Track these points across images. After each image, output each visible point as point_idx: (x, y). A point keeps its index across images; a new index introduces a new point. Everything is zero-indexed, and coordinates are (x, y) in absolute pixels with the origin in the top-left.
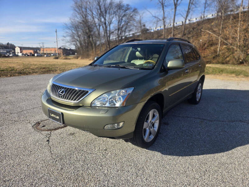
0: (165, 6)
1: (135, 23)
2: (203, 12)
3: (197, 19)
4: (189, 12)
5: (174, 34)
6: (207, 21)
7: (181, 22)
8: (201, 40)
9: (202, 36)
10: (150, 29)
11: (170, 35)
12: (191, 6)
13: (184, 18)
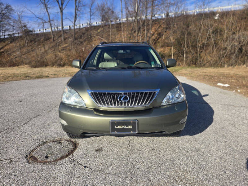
0: (49, 8)
1: (11, 22)
2: (89, 19)
3: (84, 25)
4: (77, 18)
5: (64, 38)
6: (93, 28)
7: (68, 26)
8: (93, 45)
9: (92, 41)
10: (33, 30)
11: (60, 38)
12: (77, 13)
13: (72, 22)
